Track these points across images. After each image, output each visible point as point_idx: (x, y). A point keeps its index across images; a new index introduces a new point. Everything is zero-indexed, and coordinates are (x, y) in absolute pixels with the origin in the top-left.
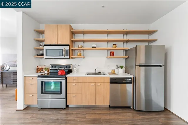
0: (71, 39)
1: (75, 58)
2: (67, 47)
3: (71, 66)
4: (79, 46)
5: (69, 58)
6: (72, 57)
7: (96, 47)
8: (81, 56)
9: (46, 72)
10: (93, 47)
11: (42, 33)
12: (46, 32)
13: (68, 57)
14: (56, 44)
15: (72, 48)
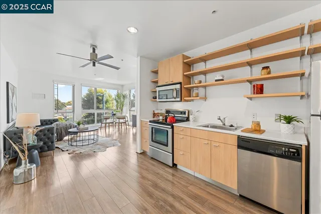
0: (183, 74)
1: (193, 100)
2: (178, 86)
3: (187, 111)
4: (196, 82)
5: (181, 101)
6: (185, 98)
7: (222, 80)
8: (198, 96)
9: (161, 118)
10: (216, 81)
11: (156, 72)
12: (159, 72)
13: (179, 99)
14: (168, 83)
15: (185, 86)
